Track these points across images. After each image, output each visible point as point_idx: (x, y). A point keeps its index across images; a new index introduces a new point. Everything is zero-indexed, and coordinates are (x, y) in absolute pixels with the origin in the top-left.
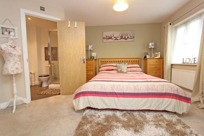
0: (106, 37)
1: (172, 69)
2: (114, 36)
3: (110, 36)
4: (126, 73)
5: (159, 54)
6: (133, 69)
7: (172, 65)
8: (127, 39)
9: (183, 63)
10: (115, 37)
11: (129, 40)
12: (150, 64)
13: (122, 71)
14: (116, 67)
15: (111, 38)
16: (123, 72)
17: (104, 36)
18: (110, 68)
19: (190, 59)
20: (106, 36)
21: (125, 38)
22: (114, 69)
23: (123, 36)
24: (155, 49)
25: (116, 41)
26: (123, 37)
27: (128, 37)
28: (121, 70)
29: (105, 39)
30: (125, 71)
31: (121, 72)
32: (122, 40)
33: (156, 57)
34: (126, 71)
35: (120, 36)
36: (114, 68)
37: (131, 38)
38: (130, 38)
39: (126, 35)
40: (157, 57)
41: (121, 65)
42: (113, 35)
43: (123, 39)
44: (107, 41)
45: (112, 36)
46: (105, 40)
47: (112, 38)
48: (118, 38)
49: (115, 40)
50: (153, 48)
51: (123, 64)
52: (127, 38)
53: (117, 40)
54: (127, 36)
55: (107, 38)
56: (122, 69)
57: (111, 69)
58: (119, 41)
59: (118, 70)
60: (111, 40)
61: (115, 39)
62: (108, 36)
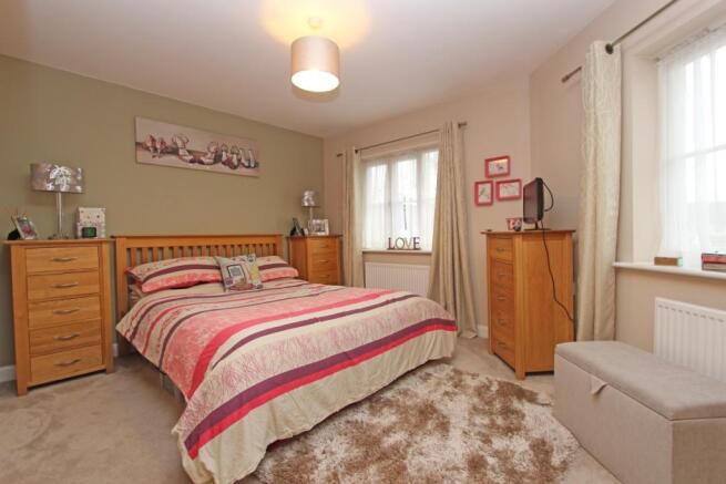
0: (149, 144)
1: (367, 264)
2: (189, 147)
3: (169, 143)
4: (260, 287)
5: (327, 226)
6: (274, 273)
7: (364, 253)
8: (235, 167)
9: (390, 248)
10: (190, 152)
11: (241, 170)
12: (314, 254)
13: (249, 282)
14: (217, 272)
15: (175, 152)
16: (252, 286)
17: (143, 137)
18: (195, 275)
19: (404, 240)
20: (153, 140)
21: (228, 163)
22: (210, 278)
23: (224, 153)
24: (317, 210)
25: (196, 166)
26: (224, 158)
27: (239, 160)
28: (244, 280)
29: (147, 149)
30: (257, 282)
31: (244, 287)
32: (220, 167)
33: (319, 234)
34: (260, 283)
35: (212, 149)
36: (211, 274)
37: (249, 167)
38: (247, 164)
39: (233, 153)
40: (323, 234)
41: (238, 260)
42: (184, 143)
43: (224, 163)
44: (157, 160)
45: (180, 144)
46: (144, 156)
47: (181, 152)
48: (202, 159)
49: (192, 162)
50: (314, 207)
51: (245, 257)
52: (235, 161)
53: (202, 163)
54: (235, 156)
55: (156, 149)
56: (248, 276)
57: (196, 279)
58: (208, 168)
59: (231, 282)
60: (173, 157)
61: (191, 157)
62: (162, 143)
